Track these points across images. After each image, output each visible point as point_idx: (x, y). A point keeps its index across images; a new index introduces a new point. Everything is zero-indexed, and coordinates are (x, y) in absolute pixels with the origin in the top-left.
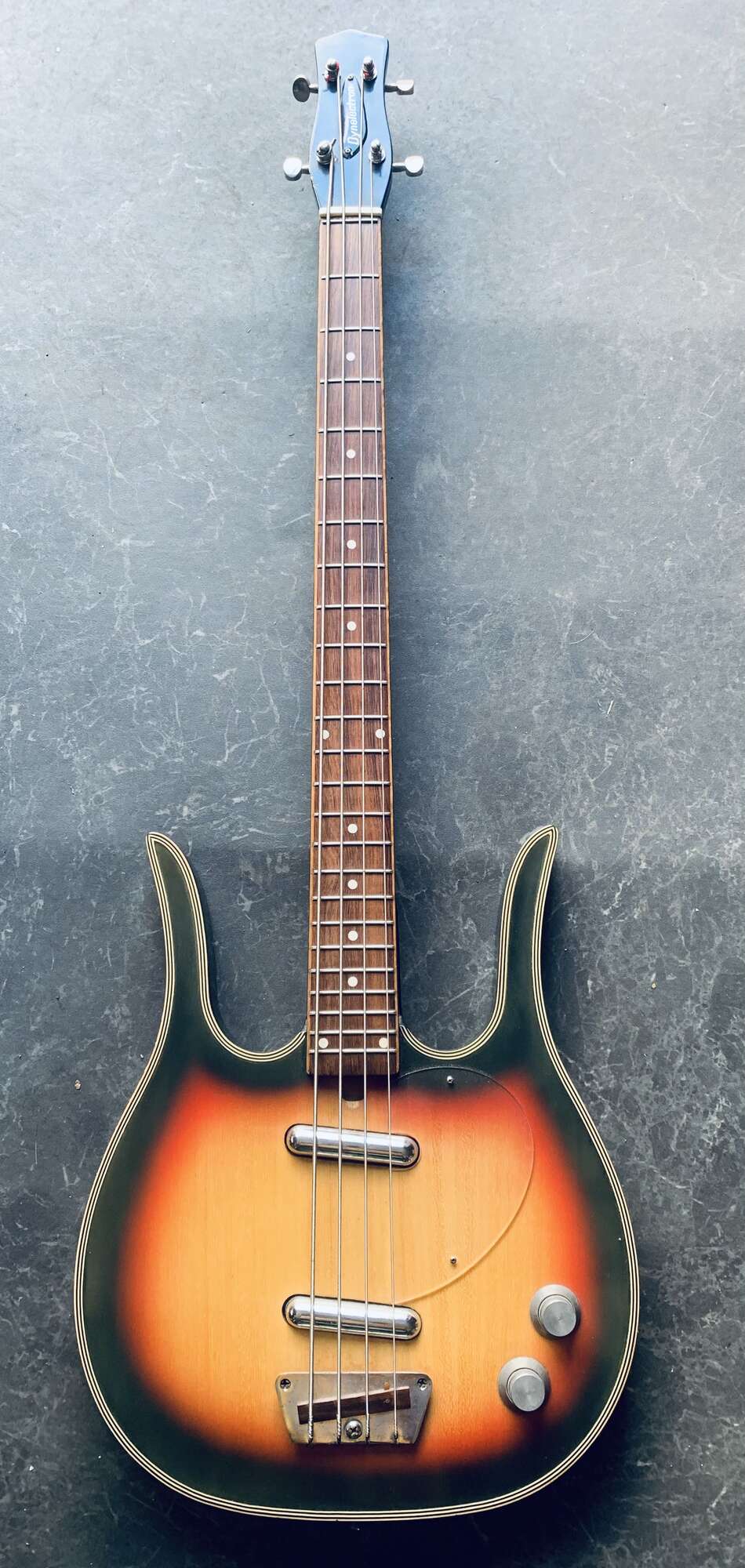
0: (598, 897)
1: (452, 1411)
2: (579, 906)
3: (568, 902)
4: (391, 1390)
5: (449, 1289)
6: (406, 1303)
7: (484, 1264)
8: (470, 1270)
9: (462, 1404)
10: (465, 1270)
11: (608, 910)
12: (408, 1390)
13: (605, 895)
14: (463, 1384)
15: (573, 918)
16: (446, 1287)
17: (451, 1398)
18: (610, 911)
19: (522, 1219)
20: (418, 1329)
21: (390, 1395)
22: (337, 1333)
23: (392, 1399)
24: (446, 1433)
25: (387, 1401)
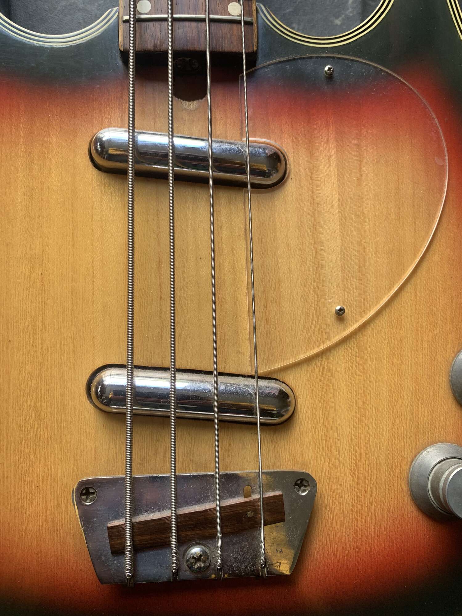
1: (342, 525)
4: (255, 497)
5: (335, 352)
6: (271, 372)
7: (385, 317)
8: (364, 326)
9: (357, 512)
10: (356, 325)
12: (282, 496)
14: (358, 484)
16: (329, 350)
17: (341, 504)
19: (435, 257)
20: (291, 409)
21: (253, 505)
22: (169, 417)
23: (257, 511)
24: (335, 555)
25: (250, 514)
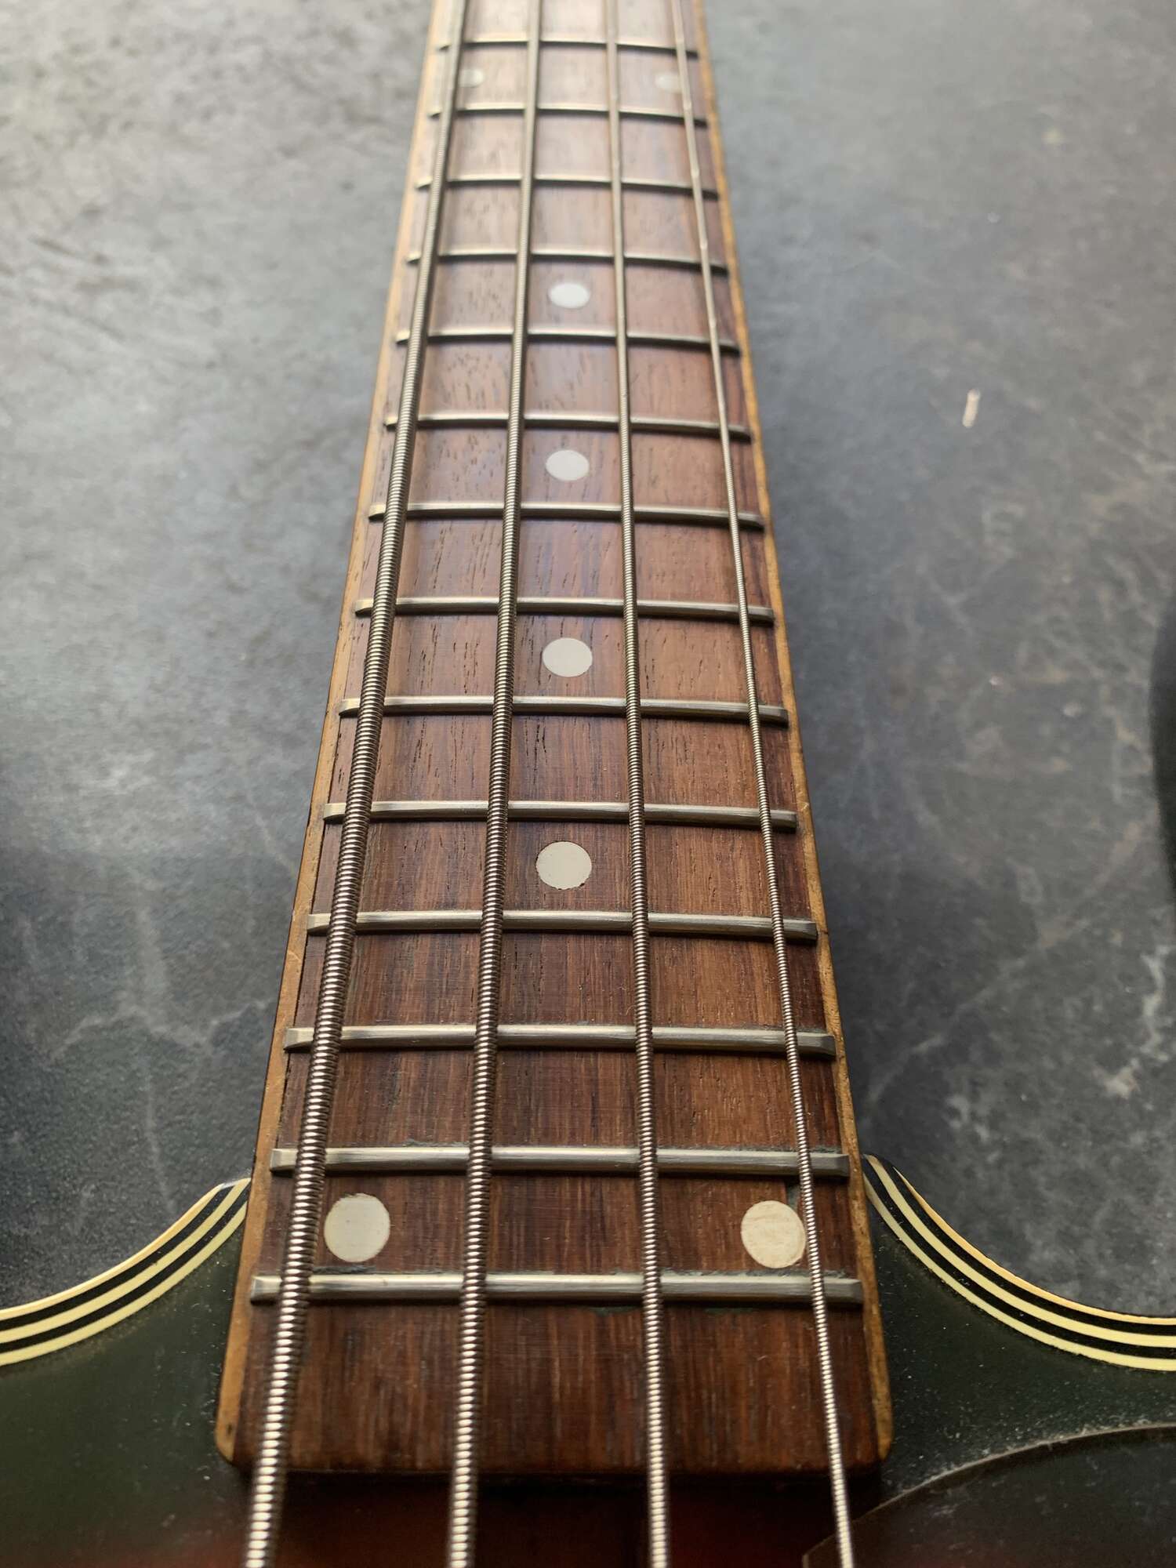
0: (1070, 1014)
2: (993, 1056)
3: (937, 1040)
11: (1126, 1072)
13: (1097, 1008)
15: (974, 1117)
18: (1137, 1076)
